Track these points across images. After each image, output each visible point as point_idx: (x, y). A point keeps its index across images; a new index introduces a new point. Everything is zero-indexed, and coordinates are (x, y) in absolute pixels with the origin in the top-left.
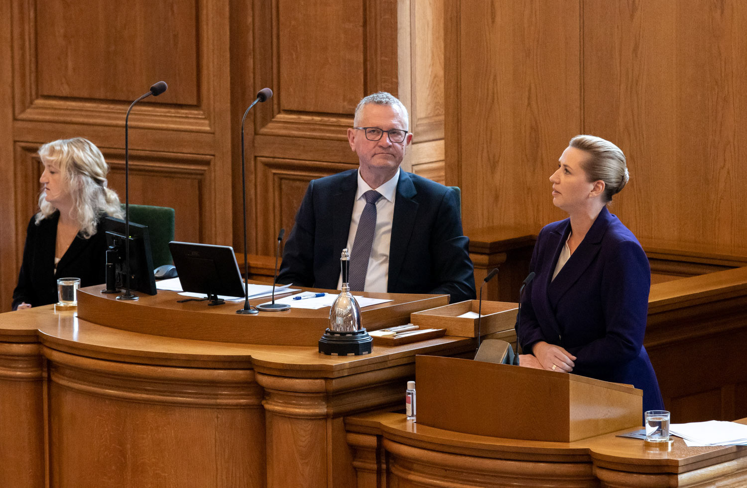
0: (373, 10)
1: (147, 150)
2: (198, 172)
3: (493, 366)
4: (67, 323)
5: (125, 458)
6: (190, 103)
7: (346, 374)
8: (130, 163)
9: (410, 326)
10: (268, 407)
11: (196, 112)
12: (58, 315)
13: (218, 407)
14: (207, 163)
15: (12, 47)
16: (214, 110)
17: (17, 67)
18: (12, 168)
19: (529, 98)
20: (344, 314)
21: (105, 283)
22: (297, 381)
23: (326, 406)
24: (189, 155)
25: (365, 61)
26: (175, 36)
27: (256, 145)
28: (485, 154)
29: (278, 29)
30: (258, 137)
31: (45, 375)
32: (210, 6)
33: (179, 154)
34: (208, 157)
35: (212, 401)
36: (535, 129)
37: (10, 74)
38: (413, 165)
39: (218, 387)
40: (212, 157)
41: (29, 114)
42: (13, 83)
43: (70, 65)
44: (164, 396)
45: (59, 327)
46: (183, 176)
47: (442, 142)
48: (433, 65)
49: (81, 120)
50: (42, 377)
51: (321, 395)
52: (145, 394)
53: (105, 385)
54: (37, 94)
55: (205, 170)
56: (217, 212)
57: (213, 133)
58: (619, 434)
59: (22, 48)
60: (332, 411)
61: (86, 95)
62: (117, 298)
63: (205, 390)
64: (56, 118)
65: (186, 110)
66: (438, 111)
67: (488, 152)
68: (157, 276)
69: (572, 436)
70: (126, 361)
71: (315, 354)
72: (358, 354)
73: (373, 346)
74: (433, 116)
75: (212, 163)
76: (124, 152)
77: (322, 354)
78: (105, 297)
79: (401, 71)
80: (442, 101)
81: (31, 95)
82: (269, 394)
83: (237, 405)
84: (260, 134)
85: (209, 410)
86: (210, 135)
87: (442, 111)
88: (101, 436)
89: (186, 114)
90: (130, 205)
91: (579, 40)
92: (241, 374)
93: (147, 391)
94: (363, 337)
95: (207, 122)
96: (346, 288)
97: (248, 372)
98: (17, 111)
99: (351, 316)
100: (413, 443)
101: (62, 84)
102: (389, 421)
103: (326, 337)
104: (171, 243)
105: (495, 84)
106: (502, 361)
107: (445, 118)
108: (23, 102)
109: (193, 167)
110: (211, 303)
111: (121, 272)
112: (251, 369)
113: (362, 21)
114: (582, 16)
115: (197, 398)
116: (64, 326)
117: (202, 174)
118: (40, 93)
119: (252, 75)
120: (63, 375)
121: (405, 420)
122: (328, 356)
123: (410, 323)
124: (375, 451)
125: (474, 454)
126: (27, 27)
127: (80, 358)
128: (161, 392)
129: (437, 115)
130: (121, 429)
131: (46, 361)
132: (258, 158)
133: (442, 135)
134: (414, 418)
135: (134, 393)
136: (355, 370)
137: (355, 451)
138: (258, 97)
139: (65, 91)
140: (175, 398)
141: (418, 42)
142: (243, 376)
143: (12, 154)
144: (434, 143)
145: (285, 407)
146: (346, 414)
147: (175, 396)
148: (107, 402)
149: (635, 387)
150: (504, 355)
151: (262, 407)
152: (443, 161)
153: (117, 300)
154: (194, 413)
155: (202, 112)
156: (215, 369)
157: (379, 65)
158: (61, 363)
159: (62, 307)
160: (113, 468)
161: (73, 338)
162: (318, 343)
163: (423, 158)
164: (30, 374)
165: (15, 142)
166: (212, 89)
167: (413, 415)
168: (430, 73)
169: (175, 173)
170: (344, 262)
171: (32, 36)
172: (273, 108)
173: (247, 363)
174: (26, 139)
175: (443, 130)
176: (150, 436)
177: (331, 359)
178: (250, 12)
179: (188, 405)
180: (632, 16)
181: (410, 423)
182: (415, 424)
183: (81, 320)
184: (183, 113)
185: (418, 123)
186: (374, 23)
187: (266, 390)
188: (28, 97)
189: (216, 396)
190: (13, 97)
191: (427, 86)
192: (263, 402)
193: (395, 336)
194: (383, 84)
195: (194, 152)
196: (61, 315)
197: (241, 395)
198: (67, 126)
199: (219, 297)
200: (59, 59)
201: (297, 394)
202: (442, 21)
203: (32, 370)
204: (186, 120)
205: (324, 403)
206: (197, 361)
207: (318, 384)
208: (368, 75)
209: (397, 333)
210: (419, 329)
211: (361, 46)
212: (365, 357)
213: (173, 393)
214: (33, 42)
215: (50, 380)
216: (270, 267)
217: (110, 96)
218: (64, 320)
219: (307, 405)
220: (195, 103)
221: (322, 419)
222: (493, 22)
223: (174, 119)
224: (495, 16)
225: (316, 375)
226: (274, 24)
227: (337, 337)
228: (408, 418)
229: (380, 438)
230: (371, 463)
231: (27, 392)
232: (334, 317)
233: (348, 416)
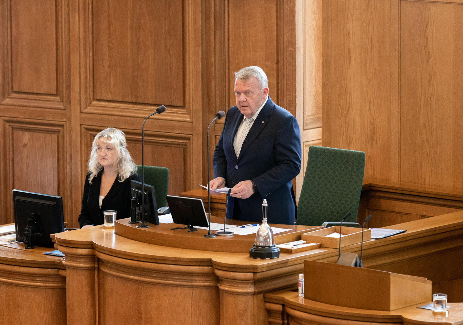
0: (282, 55)
1: (155, 131)
2: (183, 144)
3: (347, 267)
4: (109, 236)
5: (141, 314)
6: (179, 105)
7: (265, 270)
8: (144, 138)
9: (301, 242)
10: (221, 287)
11: (182, 110)
12: (104, 232)
13: (193, 287)
14: (188, 139)
15: (80, 72)
16: (192, 109)
17: (82, 83)
18: (79, 140)
19: (370, 106)
20: (264, 236)
21: (130, 217)
22: (238, 273)
23: (253, 288)
24: (178, 134)
25: (278, 83)
26: (171, 68)
27: (216, 129)
28: (344, 137)
29: (229, 64)
30: (217, 124)
31: (96, 266)
32: (191, 52)
33: (173, 134)
34: (189, 135)
35: (190, 284)
36: (373, 124)
37: (78, 87)
38: (304, 142)
39: (193, 276)
40: (191, 135)
41: (89, 109)
42: (80, 92)
43: (112, 82)
44: (162, 280)
45: (105, 240)
46: (175, 146)
47: (321, 129)
48: (316, 85)
49: (118, 113)
50: (95, 267)
51: (251, 281)
52: (152, 279)
53: (130, 273)
54: (94, 98)
55: (187, 143)
56: (194, 166)
57: (192, 122)
58: (418, 306)
59: (86, 73)
60: (257, 290)
61: (121, 100)
62: (137, 226)
63: (186, 278)
64: (104, 112)
65: (177, 109)
66: (318, 111)
67: (346, 136)
68: (159, 213)
69: (392, 308)
70: (141, 260)
71: (247, 258)
72: (271, 258)
73: (280, 253)
74: (316, 114)
75: (191, 139)
76: (141, 132)
77: (252, 258)
78: (130, 225)
79: (297, 89)
80: (320, 106)
81: (90, 99)
82: (222, 280)
83: (203, 286)
84: (218, 123)
85: (188, 289)
86: (190, 123)
87: (321, 111)
88: (127, 302)
89: (177, 111)
90: (144, 166)
91: (398, 74)
92: (206, 269)
93: (153, 277)
94: (274, 249)
95: (188, 116)
96: (265, 221)
97: (210, 268)
98: (82, 108)
99: (268, 237)
100: (302, 309)
101: (108, 93)
102: (289, 297)
103: (253, 248)
104: (167, 197)
105: (350, 98)
106: (353, 265)
107: (322, 115)
108: (86, 103)
109: (180, 141)
110: (189, 230)
111: (139, 212)
112: (212, 266)
113: (276, 61)
114: (400, 61)
115: (181, 282)
116: (107, 239)
117: (185, 145)
118: (95, 98)
119: (214, 90)
120: (106, 266)
121: (298, 296)
122: (255, 259)
123: (301, 239)
124: (281, 313)
125: (337, 317)
126: (88, 61)
127: (116, 258)
128: (161, 278)
129: (317, 114)
130: (138, 298)
131: (97, 259)
132: (217, 136)
133: (320, 125)
134: (303, 295)
135: (146, 278)
136: (270, 268)
137: (269, 312)
138: (217, 116)
139: (110, 97)
140: (169, 282)
141: (307, 73)
142: (207, 270)
143: (79, 132)
144: (316, 130)
145: (230, 288)
146: (265, 292)
147: (169, 281)
148: (131, 283)
149: (428, 279)
150: (354, 261)
151: (217, 287)
152: (321, 139)
153: (137, 228)
154: (179, 290)
155: (185, 110)
156: (191, 266)
157: (285, 86)
158: (105, 261)
159: (106, 227)
160: (134, 319)
161: (112, 246)
162: (249, 252)
163: (310, 138)
164: (88, 265)
165: (81, 125)
166: (191, 98)
167: (302, 293)
168: (314, 90)
169: (171, 144)
170: (264, 207)
171: (91, 66)
172: (225, 108)
173: (209, 263)
174: (87, 124)
175: (321, 122)
176: (155, 302)
177: (256, 261)
178: (213, 54)
179: (177, 286)
180: (428, 62)
181: (300, 297)
182: (304, 299)
183: (117, 235)
184: (175, 111)
185: (307, 118)
186: (282, 62)
187: (220, 278)
188: (89, 100)
189: (192, 281)
190: (80, 100)
191: (312, 97)
192: (218, 285)
193: (292, 248)
194: (287, 97)
195: (181, 133)
196: (105, 231)
197: (206, 280)
198: (110, 117)
199: (194, 227)
200: (106, 79)
201: (237, 281)
202: (321, 61)
203: (90, 263)
204: (177, 115)
205: (252, 286)
206: (182, 261)
207: (250, 275)
208: (279, 91)
209: (294, 246)
210: (306, 243)
211: (275, 75)
212: (276, 260)
213: (167, 279)
214: (91, 69)
215: (99, 269)
216: (223, 199)
217: (134, 100)
218: (107, 235)
219: (243, 287)
220: (182, 105)
221: (252, 295)
222: (350, 63)
223: (170, 114)
224: (351, 60)
225: (248, 270)
226: (227, 61)
227: (260, 249)
228: (300, 295)
229: (283, 306)
230: (278, 320)
231: (86, 275)
232: (259, 237)
233: (266, 293)
